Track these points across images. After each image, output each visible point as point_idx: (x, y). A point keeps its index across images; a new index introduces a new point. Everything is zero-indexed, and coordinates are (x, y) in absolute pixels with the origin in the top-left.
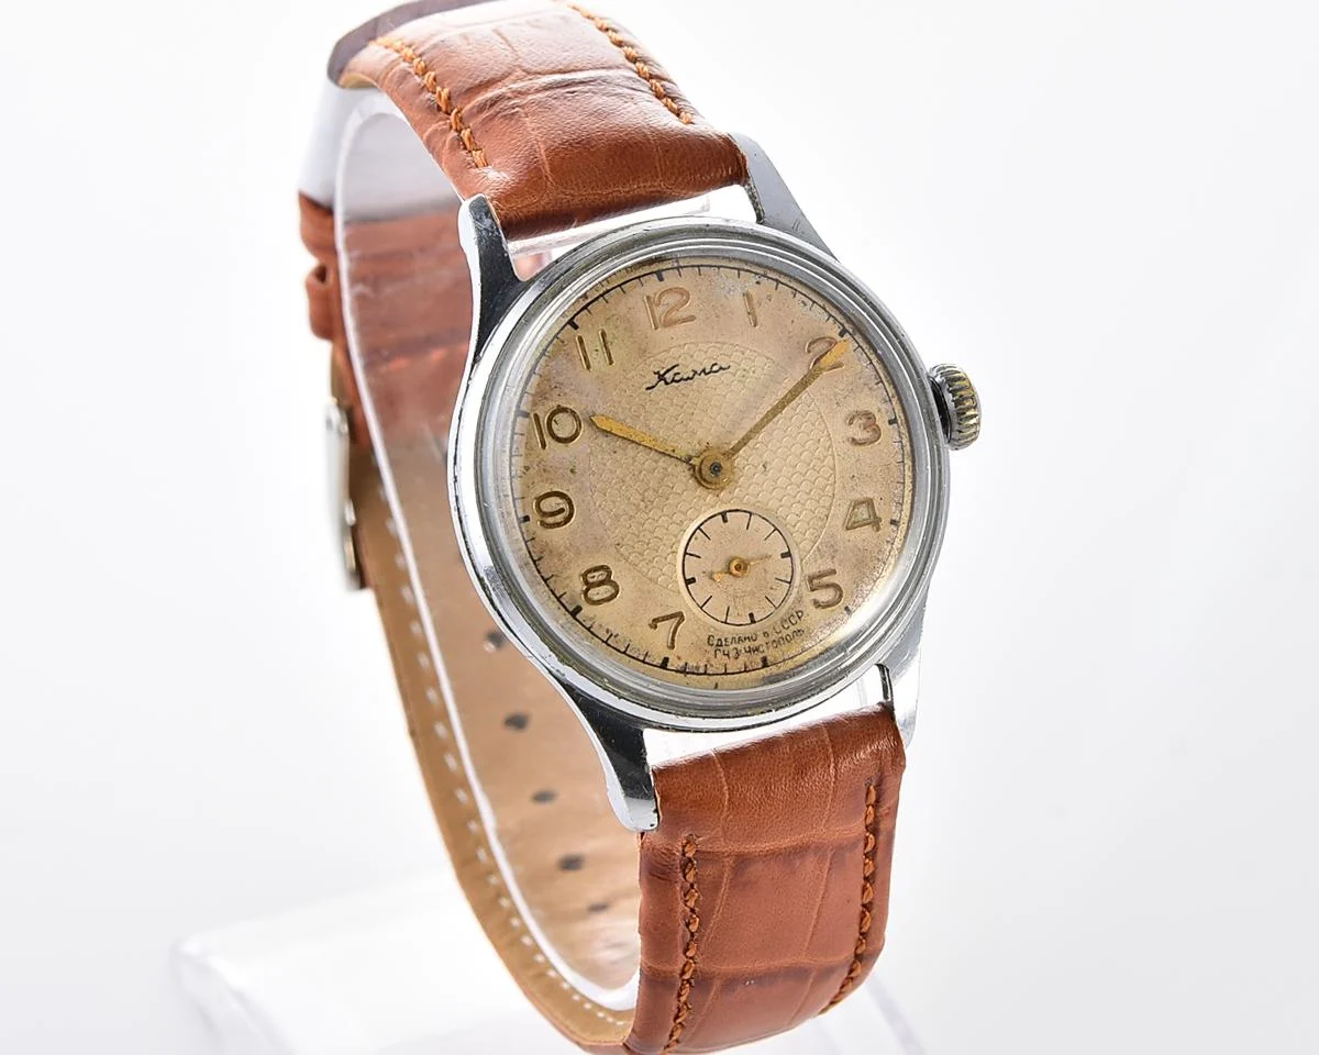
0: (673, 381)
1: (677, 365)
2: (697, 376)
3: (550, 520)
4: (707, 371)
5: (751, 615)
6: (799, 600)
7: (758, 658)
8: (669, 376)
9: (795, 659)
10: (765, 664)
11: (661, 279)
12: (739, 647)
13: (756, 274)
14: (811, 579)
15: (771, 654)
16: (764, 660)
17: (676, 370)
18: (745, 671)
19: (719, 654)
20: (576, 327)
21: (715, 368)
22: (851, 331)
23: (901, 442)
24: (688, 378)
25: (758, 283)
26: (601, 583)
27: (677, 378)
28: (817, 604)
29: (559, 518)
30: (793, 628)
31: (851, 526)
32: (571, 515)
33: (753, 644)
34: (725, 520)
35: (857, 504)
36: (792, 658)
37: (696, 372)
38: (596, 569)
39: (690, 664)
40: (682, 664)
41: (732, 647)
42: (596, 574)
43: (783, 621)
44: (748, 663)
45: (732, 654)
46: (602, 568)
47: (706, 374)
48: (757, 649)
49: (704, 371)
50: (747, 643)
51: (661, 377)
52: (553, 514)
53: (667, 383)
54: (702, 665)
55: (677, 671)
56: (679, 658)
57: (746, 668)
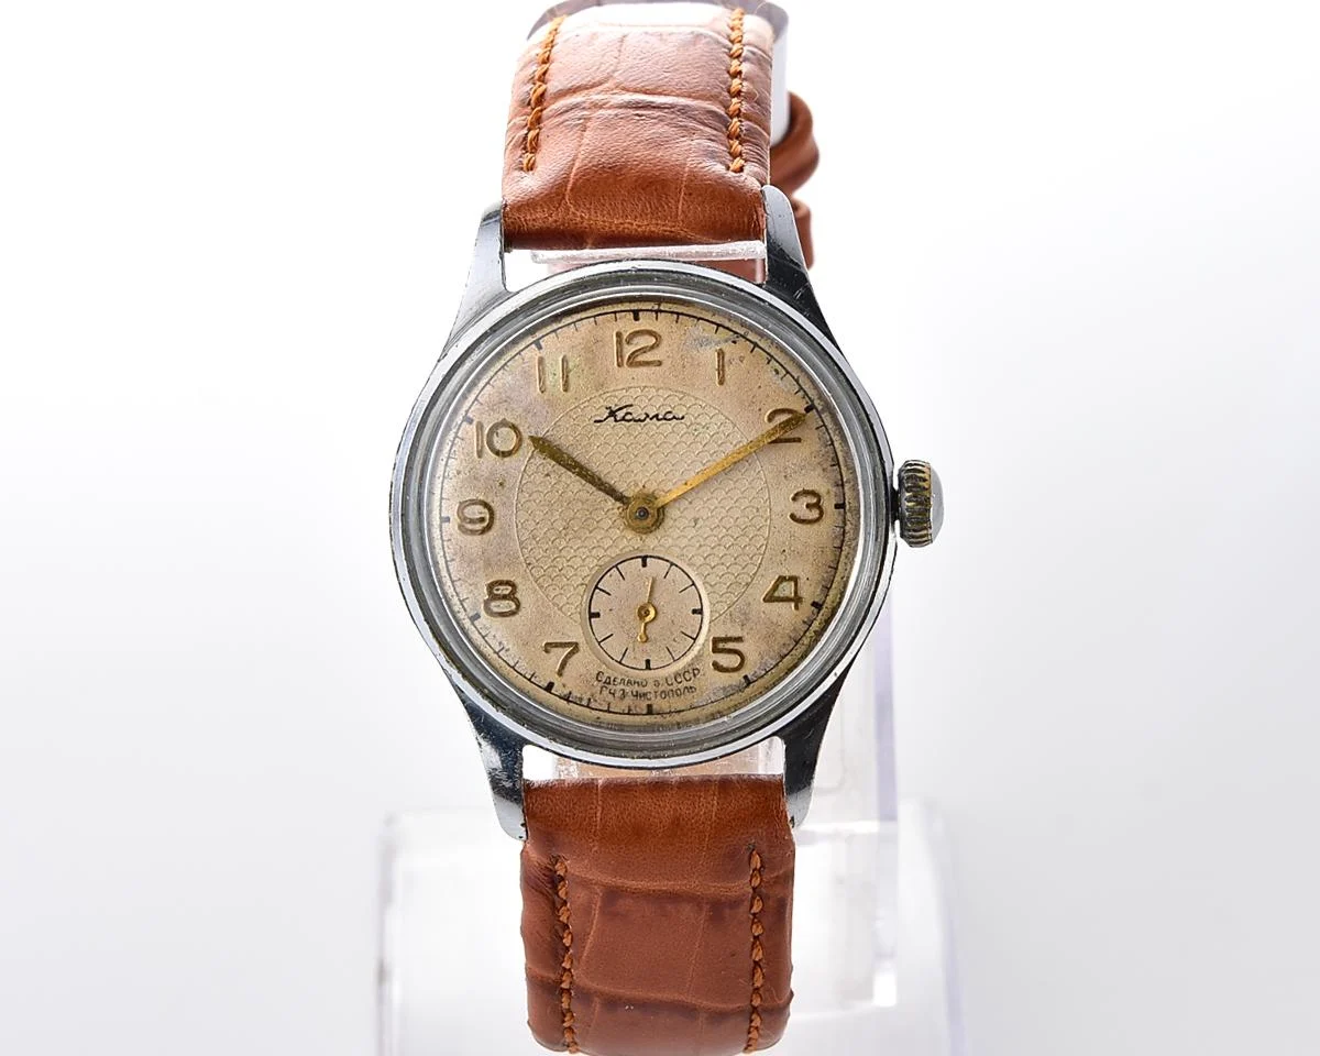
0: (623, 419)
1: (631, 405)
2: (648, 420)
3: (470, 526)
4: (660, 417)
5: (648, 662)
6: (698, 657)
7: (644, 704)
8: (620, 414)
9: (682, 714)
10: (650, 711)
11: (636, 318)
12: (628, 689)
13: (736, 333)
14: (716, 641)
15: (658, 704)
16: (649, 706)
17: (630, 410)
18: (628, 714)
19: (605, 692)
20: (540, 348)
21: (670, 416)
22: (820, 408)
23: (843, 528)
24: (640, 420)
25: (735, 342)
26: (505, 597)
27: (628, 417)
28: (717, 666)
29: (479, 527)
30: (685, 684)
31: (770, 598)
32: (489, 527)
33: (642, 690)
34: (644, 565)
35: (782, 579)
36: (680, 711)
37: (648, 416)
38: (501, 583)
39: (574, 694)
40: (566, 692)
41: (622, 686)
42: (501, 587)
43: (677, 675)
44: (632, 708)
45: (618, 694)
46: (508, 583)
47: (658, 420)
48: (645, 695)
49: (657, 416)
50: (636, 687)
51: (612, 414)
52: (472, 521)
53: (616, 421)
54: (586, 697)
55: (560, 697)
56: (564, 686)
57: (630, 710)
